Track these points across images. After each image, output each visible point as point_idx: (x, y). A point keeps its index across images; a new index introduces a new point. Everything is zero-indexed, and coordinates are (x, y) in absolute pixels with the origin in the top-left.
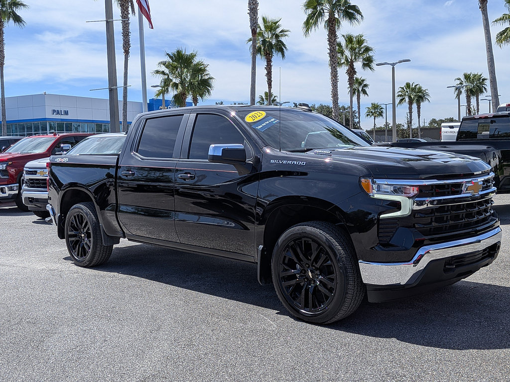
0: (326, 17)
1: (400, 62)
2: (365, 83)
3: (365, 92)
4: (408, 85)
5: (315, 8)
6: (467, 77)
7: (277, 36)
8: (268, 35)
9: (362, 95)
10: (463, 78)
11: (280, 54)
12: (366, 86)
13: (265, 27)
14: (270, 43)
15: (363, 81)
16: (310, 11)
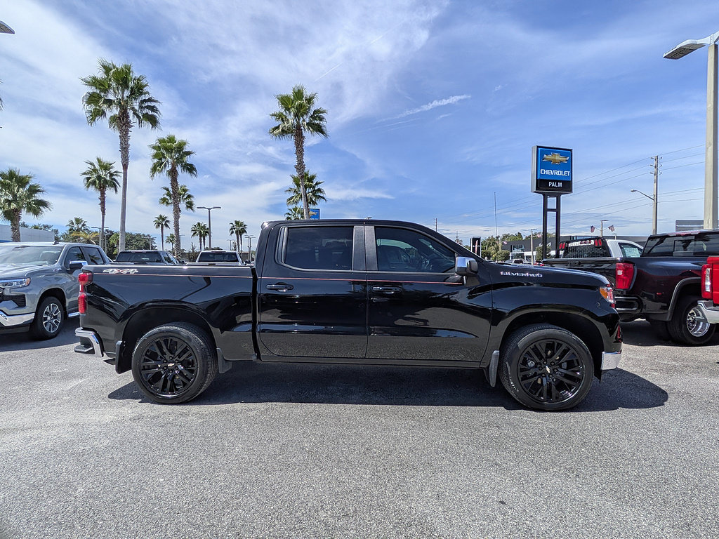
0: (169, 167)
1: (214, 208)
2: (167, 219)
3: (167, 226)
4: (199, 224)
5: (161, 159)
6: (237, 223)
7: (111, 175)
8: (102, 173)
9: (164, 227)
10: (234, 224)
11: (113, 189)
12: (168, 221)
13: (100, 166)
14: (105, 180)
15: (166, 218)
16: (156, 161)
